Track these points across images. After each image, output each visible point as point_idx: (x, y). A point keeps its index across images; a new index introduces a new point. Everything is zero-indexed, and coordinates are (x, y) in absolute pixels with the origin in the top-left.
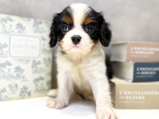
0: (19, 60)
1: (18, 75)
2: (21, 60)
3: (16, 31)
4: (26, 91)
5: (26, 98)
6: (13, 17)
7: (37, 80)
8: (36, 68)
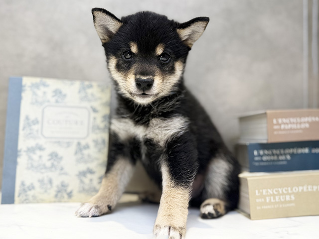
0: (56, 142)
2: (59, 143)
3: (53, 100)
6: (49, 81)
8: (82, 154)
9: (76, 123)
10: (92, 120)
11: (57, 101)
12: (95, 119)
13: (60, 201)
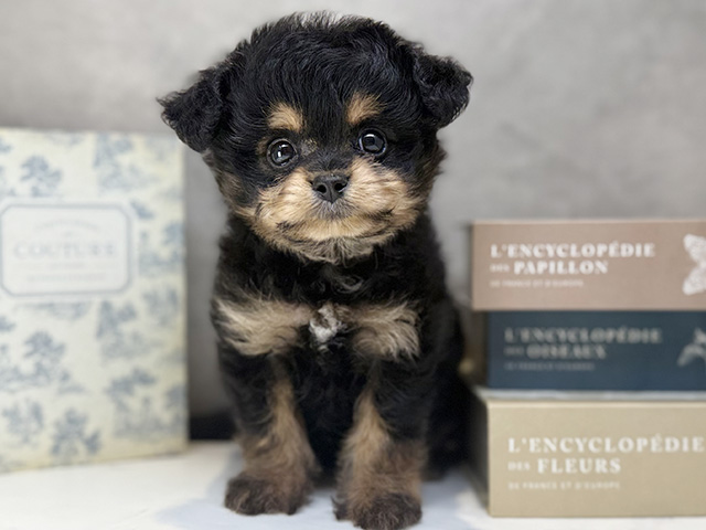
0: (41, 307)
4: (80, 434)
5: (82, 464)
7: (121, 387)
8: (118, 334)
11: (36, 193)
12: (144, 236)
13: (67, 464)
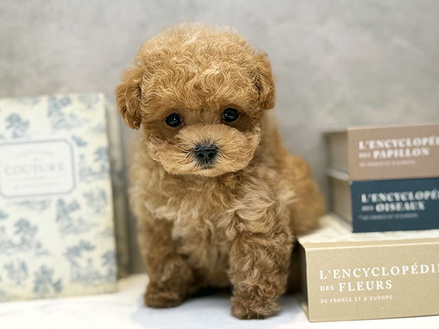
1: (24, 241)
2: (28, 203)
3: (8, 134)
4: (50, 280)
5: (52, 298)
7: (74, 252)
8: (69, 219)
9: (52, 168)
10: (77, 160)
11: (15, 136)
12: (82, 157)
